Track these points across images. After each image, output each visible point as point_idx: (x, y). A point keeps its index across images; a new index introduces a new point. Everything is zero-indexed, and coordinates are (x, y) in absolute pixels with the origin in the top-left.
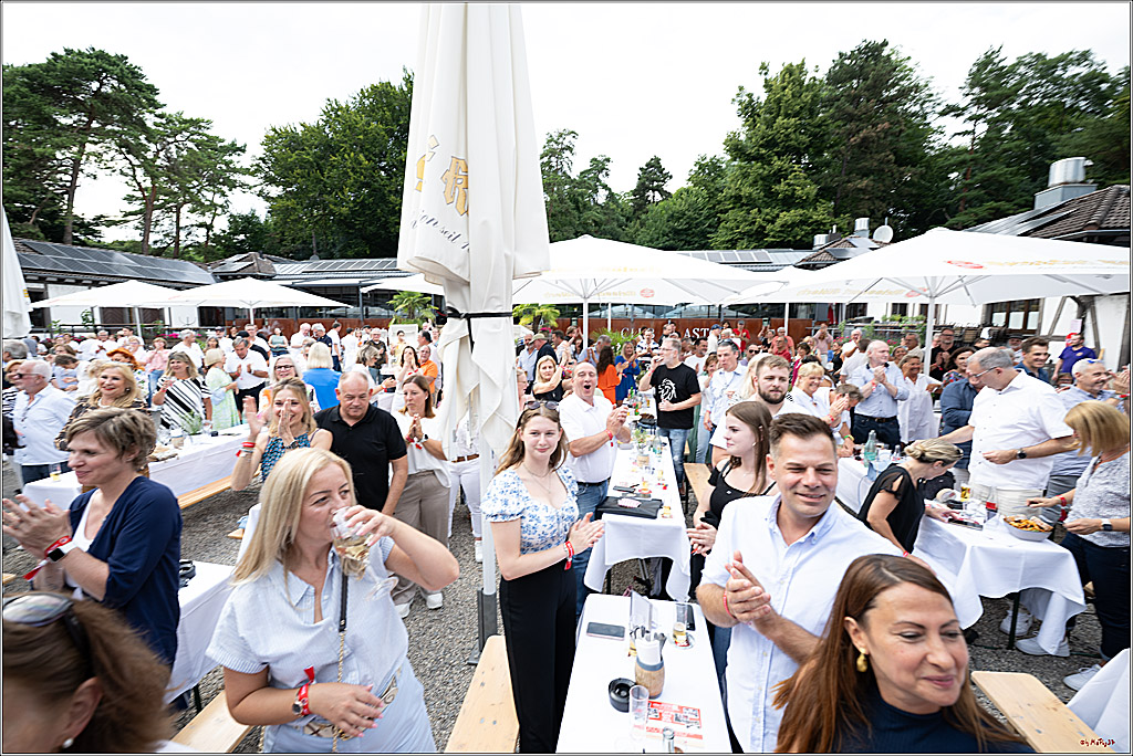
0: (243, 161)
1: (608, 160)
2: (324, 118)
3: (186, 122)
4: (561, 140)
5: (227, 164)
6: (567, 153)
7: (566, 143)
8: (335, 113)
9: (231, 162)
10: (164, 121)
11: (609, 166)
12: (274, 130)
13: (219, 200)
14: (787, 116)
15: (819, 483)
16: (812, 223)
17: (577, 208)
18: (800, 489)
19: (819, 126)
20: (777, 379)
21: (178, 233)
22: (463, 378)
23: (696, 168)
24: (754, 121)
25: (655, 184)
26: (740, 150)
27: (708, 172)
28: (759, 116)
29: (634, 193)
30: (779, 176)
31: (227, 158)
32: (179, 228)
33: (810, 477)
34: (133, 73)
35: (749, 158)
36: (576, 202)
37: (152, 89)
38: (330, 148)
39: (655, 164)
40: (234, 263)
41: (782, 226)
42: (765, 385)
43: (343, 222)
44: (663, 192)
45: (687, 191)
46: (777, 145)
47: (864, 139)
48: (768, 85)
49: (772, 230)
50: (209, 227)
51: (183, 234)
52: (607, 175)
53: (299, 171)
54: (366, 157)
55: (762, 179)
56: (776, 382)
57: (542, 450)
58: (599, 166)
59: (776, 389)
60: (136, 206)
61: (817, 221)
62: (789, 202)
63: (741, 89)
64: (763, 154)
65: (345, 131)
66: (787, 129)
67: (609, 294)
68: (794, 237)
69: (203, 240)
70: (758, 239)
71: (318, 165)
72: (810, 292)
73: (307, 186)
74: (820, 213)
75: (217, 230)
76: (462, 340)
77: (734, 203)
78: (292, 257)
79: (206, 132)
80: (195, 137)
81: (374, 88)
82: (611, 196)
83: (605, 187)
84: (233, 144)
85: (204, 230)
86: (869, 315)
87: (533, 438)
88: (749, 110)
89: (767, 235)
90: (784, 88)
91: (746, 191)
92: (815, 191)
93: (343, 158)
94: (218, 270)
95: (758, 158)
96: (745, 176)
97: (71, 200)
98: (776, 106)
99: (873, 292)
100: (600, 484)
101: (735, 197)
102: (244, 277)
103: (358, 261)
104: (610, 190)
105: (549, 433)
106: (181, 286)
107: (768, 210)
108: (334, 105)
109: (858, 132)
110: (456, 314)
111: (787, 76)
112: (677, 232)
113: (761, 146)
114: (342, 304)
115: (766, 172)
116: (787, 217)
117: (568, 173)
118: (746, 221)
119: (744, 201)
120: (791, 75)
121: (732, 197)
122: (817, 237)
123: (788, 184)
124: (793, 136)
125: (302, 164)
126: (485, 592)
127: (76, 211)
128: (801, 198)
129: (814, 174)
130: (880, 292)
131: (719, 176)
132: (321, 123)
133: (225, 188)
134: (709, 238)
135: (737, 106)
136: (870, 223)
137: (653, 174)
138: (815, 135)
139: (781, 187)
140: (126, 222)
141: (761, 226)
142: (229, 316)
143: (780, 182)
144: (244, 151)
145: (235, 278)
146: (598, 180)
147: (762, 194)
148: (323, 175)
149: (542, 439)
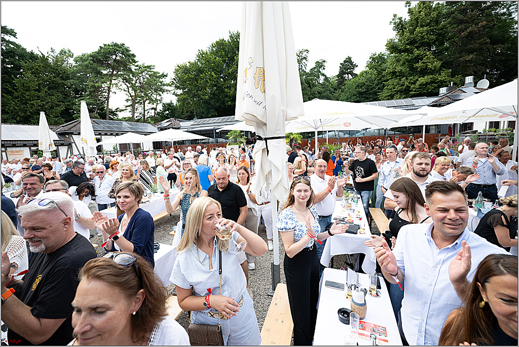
0: (167, 80)
1: (324, 61)
2: (198, 58)
3: (146, 67)
4: (301, 55)
5: (161, 83)
6: (304, 61)
7: (303, 56)
8: (202, 55)
9: (163, 81)
10: (138, 68)
11: (325, 64)
12: (178, 66)
13: (159, 98)
14: (422, 26)
15: (458, 217)
16: (438, 82)
17: (310, 86)
18: (447, 221)
19: (442, 29)
20: (424, 165)
21: (144, 113)
22: (264, 167)
23: (371, 60)
24: (403, 31)
25: (349, 70)
26: (394, 48)
27: (377, 61)
28: (405, 29)
29: (338, 76)
30: (418, 59)
31: (161, 80)
32: (144, 111)
33: (452, 214)
34: (127, 50)
35: (400, 51)
36: (309, 83)
37: (134, 56)
38: (200, 71)
39: (349, 60)
40: (165, 123)
41: (420, 85)
42: (417, 168)
43: (207, 102)
44: (352, 74)
45: (366, 72)
46: (417, 42)
47: (470, 32)
48: (410, 12)
49: (414, 88)
50: (155, 109)
51: (146, 112)
52: (324, 69)
53: (188, 82)
54: (215, 73)
55: (407, 61)
56: (423, 166)
57: (303, 199)
58: (320, 65)
59: (424, 170)
60: (130, 103)
61: (441, 81)
62: (424, 72)
63: (395, 16)
64: (408, 49)
65: (206, 63)
66: (422, 33)
67: (328, 126)
68: (427, 90)
69: (153, 115)
70: (406, 93)
71: (196, 79)
72: (438, 119)
73: (192, 88)
74: (443, 76)
75: (158, 110)
76: (263, 150)
77: (392, 76)
78: (186, 119)
79: (153, 70)
80: (149, 73)
81: (217, 42)
82: (326, 79)
83: (323, 75)
84: (163, 74)
85: (153, 110)
86: (474, 129)
87: (298, 193)
88: (400, 26)
89: (411, 91)
90: (420, 12)
91: (399, 68)
92: (440, 65)
93: (206, 74)
94: (159, 126)
95: (406, 51)
96: (398, 61)
97: (108, 103)
98: (415, 22)
99: (477, 117)
100: (328, 216)
101: (393, 72)
102: (169, 128)
103: (213, 119)
104: (325, 76)
105: (306, 191)
106: (146, 134)
107: (411, 78)
108: (201, 52)
109: (466, 29)
110: (260, 138)
111: (422, 5)
112: (361, 93)
114: (206, 138)
115: (410, 58)
116: (422, 80)
117: (305, 70)
118: (399, 84)
119: (398, 74)
120: (424, 4)
121: (391, 73)
122: (441, 89)
123: (423, 62)
124: (426, 37)
125: (189, 79)
126: (274, 264)
127: (110, 107)
128: (431, 69)
129: (438, 56)
130: (482, 116)
131: (383, 62)
132: (196, 61)
133: (161, 93)
134: (378, 95)
135: (393, 25)
136: (474, 79)
137: (348, 66)
138: (439, 35)
139: (420, 64)
140: (126, 109)
141: (407, 86)
142: (164, 145)
143: (418, 62)
144: (167, 76)
145: (166, 129)
146: (320, 72)
147: (408, 69)
148: (198, 83)
149: (303, 193)
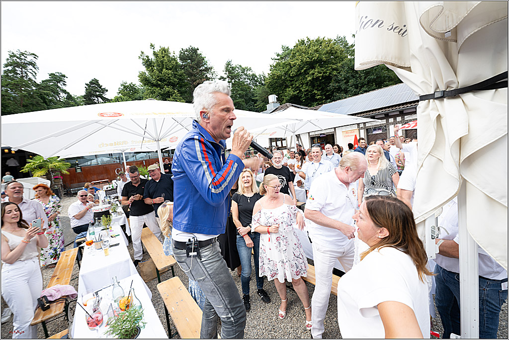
1: (64, 76)
4: (23, 58)
6: (30, 67)
7: (28, 60)
11: (65, 79)
14: (167, 69)
19: (181, 76)
23: (122, 87)
25: (97, 93)
28: (154, 66)
39: (96, 83)
48: (155, 54)
52: (64, 84)
58: (58, 78)
63: (142, 53)
64: (159, 84)
83: (65, 91)
88: (148, 63)
90: (163, 57)
98: (161, 65)
104: (68, 93)
109: (196, 80)
111: (163, 52)
113: (158, 80)
120: (165, 52)
124: (171, 78)
135: (141, 61)
137: (95, 88)
138: (180, 79)
146: (59, 87)
